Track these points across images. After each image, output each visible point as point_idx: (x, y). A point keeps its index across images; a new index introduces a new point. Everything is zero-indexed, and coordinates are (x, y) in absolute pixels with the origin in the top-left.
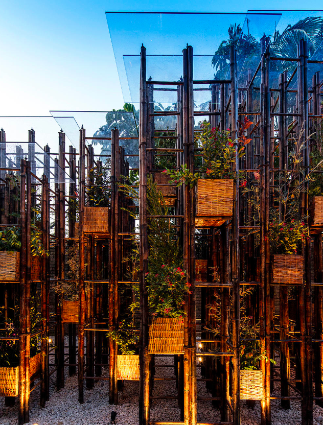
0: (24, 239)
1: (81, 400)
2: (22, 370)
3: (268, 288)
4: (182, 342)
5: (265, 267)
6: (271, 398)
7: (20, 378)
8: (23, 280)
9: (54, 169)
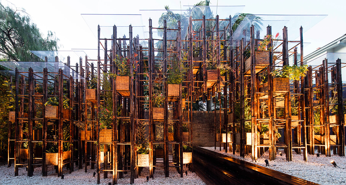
0: (60, 101)
1: (86, 171)
2: (59, 154)
3: (152, 121)
4: (111, 138)
5: (151, 113)
6: (153, 166)
7: (58, 158)
8: (60, 118)
9: (72, 73)
